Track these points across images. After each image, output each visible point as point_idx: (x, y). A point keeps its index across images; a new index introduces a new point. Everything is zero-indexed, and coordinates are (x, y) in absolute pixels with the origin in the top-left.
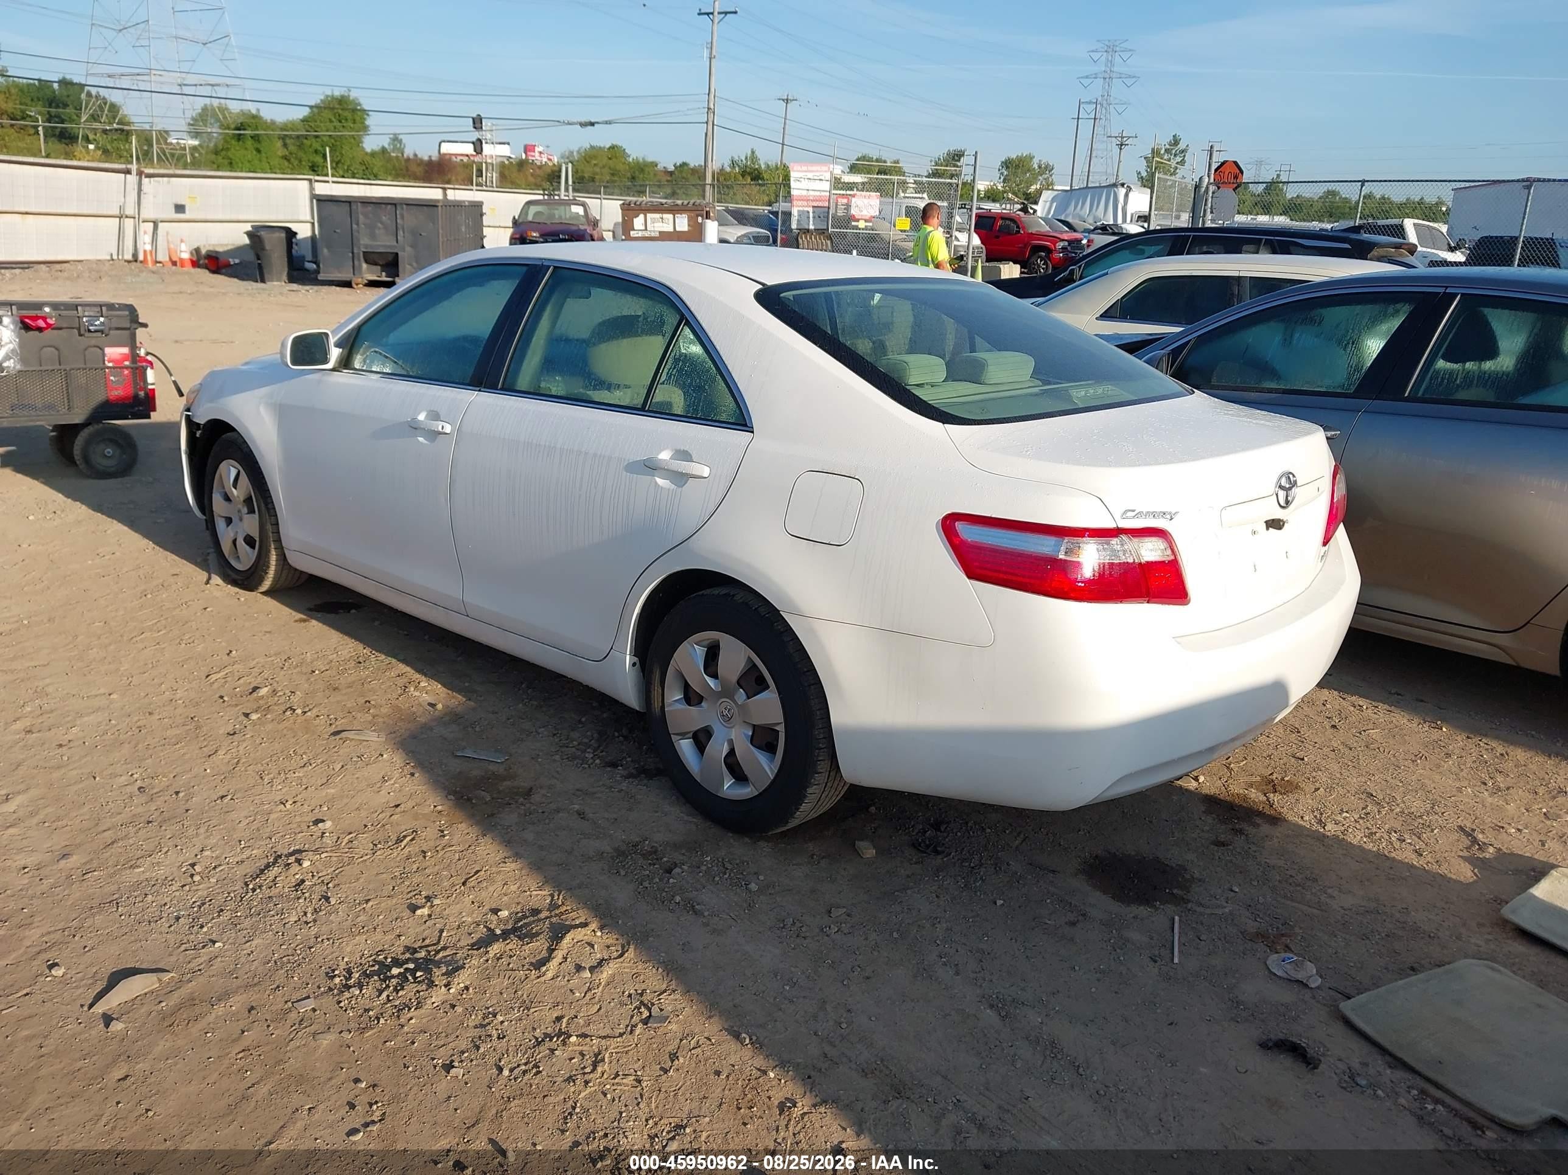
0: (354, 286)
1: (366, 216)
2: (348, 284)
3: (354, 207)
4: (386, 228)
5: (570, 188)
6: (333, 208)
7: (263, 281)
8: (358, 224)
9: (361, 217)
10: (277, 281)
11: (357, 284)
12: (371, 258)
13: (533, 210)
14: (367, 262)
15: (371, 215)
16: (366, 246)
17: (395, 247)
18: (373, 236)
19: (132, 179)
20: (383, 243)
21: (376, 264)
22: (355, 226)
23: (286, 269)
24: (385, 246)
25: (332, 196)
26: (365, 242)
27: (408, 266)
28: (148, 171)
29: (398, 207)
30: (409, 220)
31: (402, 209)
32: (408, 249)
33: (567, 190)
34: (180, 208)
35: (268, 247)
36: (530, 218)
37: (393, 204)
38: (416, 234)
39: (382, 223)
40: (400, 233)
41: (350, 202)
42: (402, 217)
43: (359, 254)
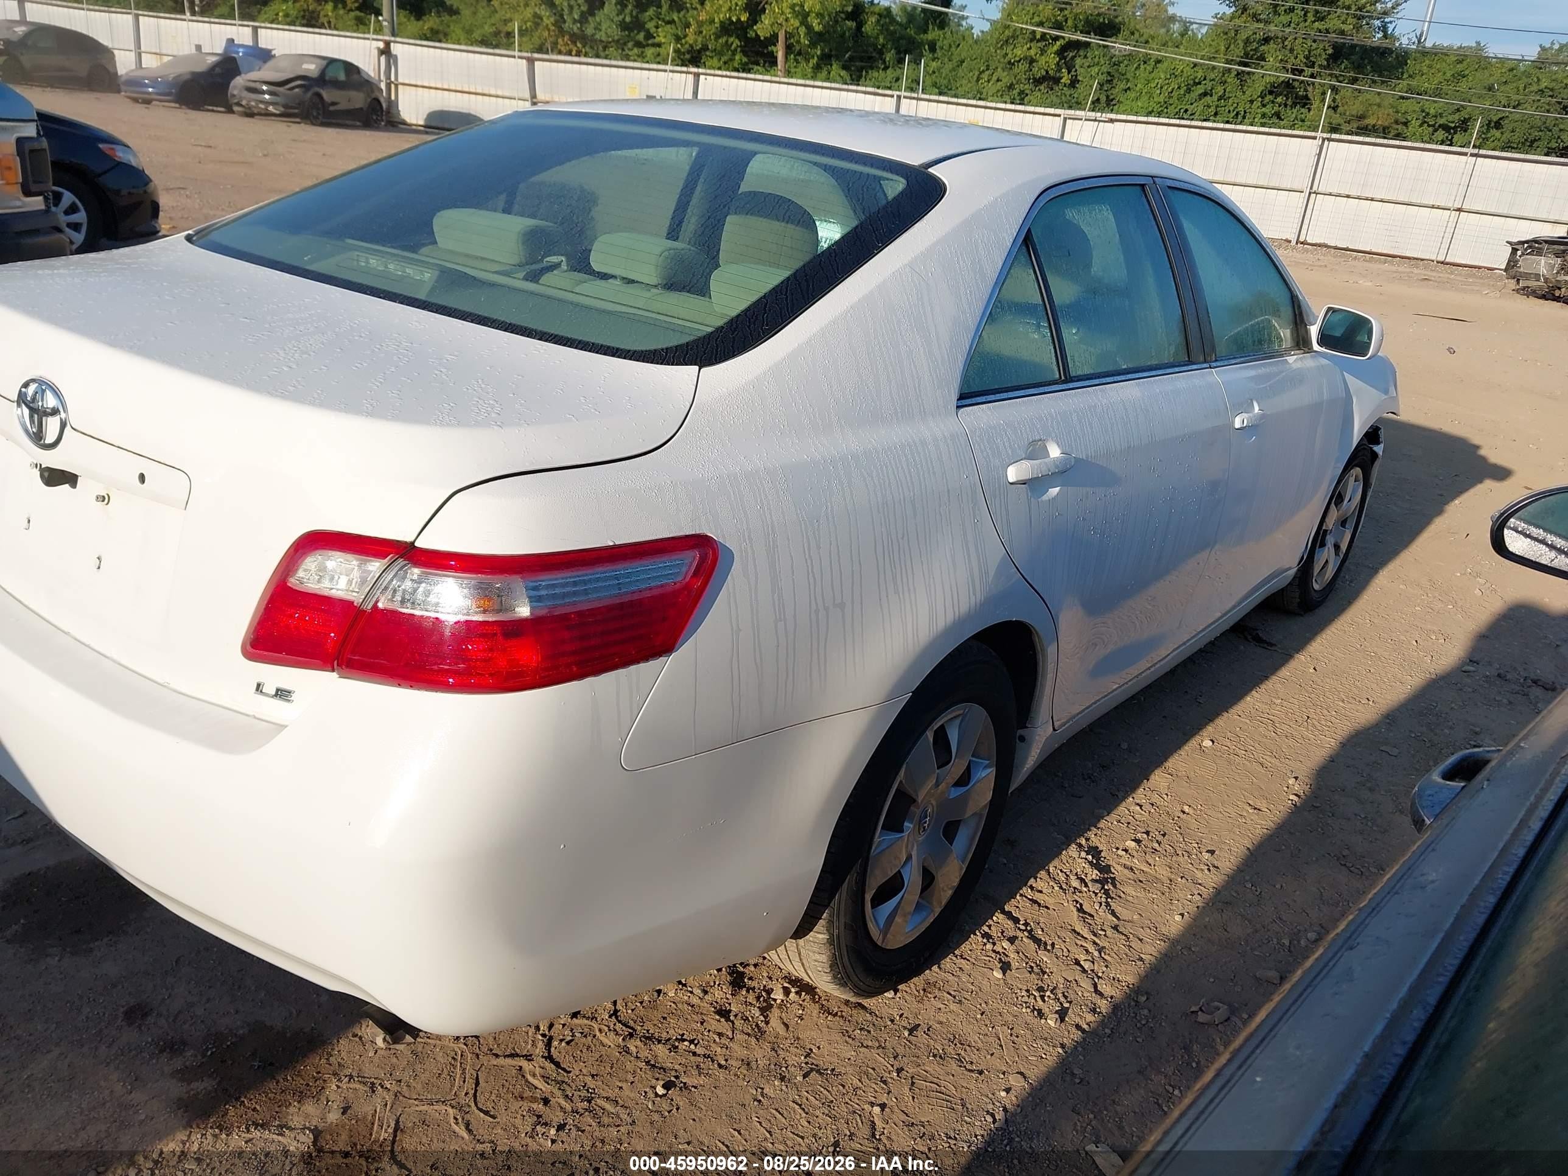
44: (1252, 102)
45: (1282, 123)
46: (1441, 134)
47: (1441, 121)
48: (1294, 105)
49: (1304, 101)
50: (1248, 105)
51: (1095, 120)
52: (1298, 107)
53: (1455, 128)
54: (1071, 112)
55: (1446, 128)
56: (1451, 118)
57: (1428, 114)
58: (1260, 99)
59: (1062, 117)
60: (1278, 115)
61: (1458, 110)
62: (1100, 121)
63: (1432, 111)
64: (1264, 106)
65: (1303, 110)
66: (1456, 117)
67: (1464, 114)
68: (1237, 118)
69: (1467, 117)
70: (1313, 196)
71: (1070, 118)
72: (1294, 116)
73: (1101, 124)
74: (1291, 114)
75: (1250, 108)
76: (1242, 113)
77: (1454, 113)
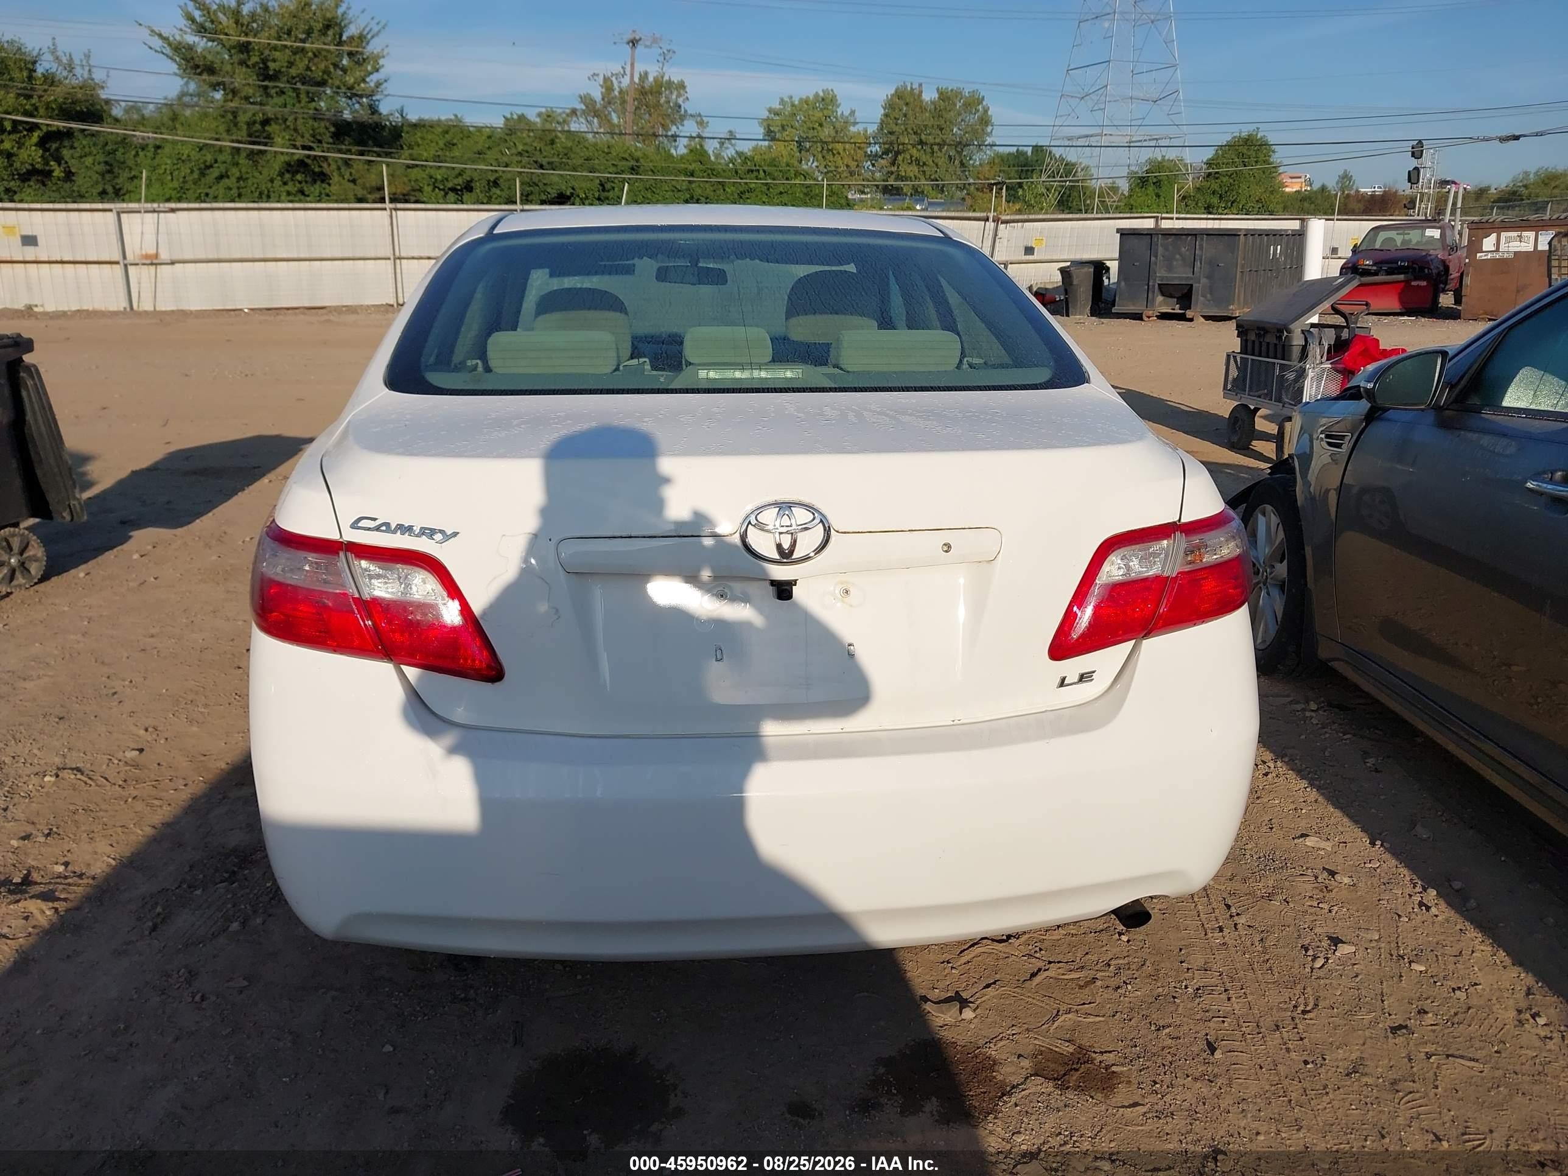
0: (1145, 318)
1: (1166, 249)
2: (1138, 317)
3: (1155, 239)
4: (1183, 259)
5: (1459, 211)
6: (1134, 241)
7: (1068, 315)
8: (1156, 257)
9: (1160, 250)
10: (1080, 314)
11: (1149, 317)
12: (1166, 290)
13: (1382, 236)
14: (1163, 294)
15: (1170, 248)
16: (1162, 278)
17: (1192, 278)
18: (1170, 268)
19: (991, 225)
20: (1179, 274)
21: (1171, 296)
22: (1153, 259)
23: (1090, 303)
24: (1180, 278)
25: (1134, 229)
26: (1162, 274)
27: (1202, 299)
28: (1004, 218)
29: (1198, 239)
30: (1208, 250)
31: (1202, 239)
32: (1204, 280)
33: (1453, 213)
34: (1029, 250)
35: (1075, 282)
36: (1377, 246)
37: (1194, 234)
38: (1213, 264)
39: (1180, 254)
40: (1198, 264)
41: (1151, 235)
42: (1201, 248)
43: (1154, 286)
44: (272, 181)
45: (308, 199)
46: (452, 196)
47: (450, 185)
48: (314, 182)
49: (322, 177)
50: (269, 185)
51: (154, 211)
52: (319, 183)
53: (461, 190)
54: (124, 205)
55: (453, 190)
56: (456, 181)
57: (436, 180)
58: (279, 178)
59: (114, 211)
60: (302, 192)
61: (460, 174)
62: (159, 212)
63: (439, 177)
64: (285, 184)
65: (324, 185)
66: (460, 180)
67: (466, 177)
68: (263, 196)
69: (469, 179)
70: (398, 261)
71: (123, 212)
72: (318, 191)
73: (162, 215)
74: (317, 188)
75: (272, 187)
76: (266, 192)
77: (457, 177)
